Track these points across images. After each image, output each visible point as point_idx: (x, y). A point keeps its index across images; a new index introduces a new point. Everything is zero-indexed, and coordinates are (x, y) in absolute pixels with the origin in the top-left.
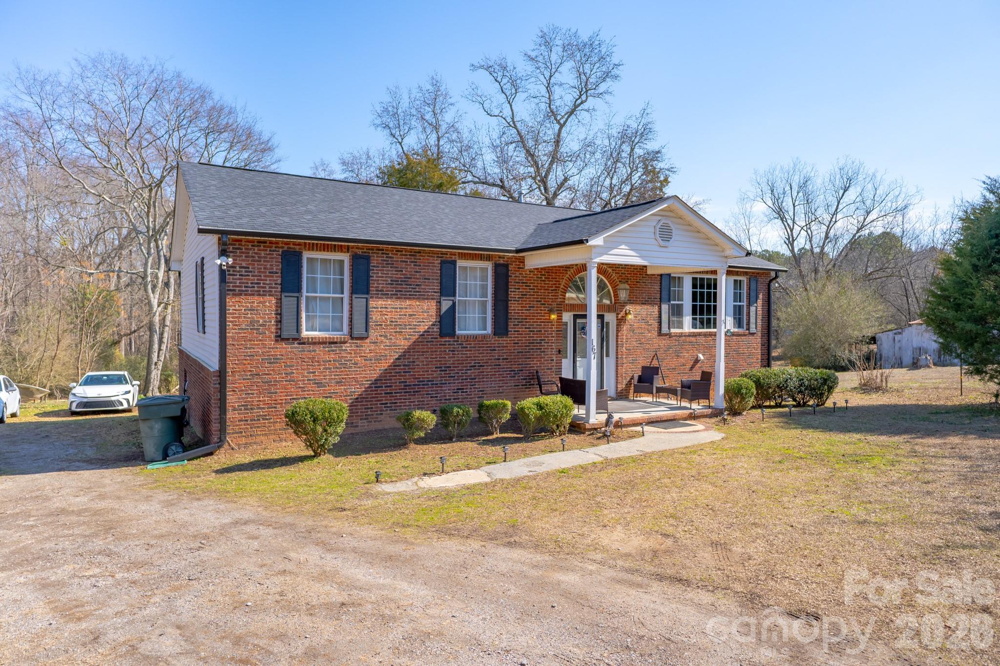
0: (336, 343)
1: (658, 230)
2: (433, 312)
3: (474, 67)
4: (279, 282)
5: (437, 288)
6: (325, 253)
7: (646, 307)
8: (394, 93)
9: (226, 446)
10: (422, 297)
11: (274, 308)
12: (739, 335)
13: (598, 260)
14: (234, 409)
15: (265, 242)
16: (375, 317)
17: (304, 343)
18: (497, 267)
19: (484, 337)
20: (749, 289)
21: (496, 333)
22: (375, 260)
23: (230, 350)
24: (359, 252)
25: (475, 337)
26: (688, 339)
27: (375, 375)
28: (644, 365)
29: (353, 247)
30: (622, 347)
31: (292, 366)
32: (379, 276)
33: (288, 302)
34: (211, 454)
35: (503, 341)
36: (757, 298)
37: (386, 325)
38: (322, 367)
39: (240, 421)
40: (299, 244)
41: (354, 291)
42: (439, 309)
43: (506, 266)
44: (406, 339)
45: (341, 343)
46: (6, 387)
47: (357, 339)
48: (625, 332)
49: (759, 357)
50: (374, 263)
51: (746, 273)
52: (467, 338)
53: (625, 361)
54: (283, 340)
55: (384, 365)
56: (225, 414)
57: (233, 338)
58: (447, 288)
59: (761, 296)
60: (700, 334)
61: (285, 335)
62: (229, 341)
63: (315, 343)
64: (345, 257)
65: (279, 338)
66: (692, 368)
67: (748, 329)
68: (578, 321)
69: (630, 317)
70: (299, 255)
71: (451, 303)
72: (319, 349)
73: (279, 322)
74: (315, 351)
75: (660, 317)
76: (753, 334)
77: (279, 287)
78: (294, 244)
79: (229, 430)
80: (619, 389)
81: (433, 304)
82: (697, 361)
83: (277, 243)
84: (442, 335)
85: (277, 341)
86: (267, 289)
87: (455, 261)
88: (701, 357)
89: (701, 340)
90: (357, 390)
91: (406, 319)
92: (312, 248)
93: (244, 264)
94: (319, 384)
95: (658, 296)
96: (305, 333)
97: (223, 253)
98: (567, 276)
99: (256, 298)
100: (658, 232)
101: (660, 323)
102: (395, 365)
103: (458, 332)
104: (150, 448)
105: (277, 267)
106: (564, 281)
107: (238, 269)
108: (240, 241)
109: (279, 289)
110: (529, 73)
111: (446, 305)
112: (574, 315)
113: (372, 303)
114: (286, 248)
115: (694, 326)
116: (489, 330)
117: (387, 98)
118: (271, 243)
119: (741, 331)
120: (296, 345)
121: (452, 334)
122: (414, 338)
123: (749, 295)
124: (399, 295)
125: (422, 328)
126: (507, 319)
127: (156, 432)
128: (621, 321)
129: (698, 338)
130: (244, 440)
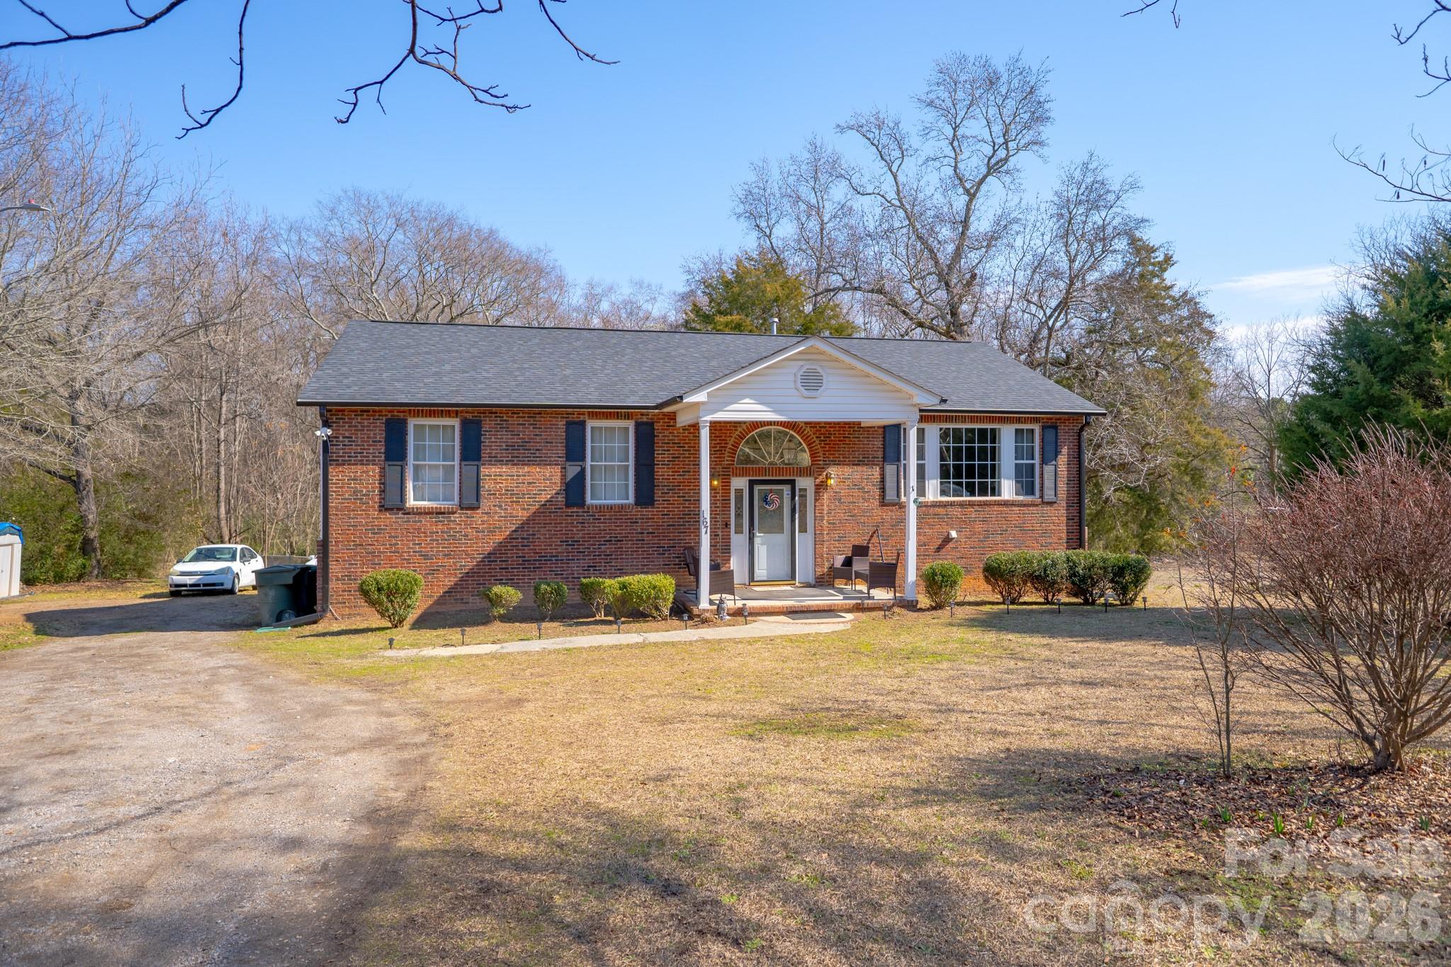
0: (444, 513)
1: (799, 377)
2: (557, 478)
3: (841, 129)
4: (383, 450)
5: (562, 452)
6: (432, 419)
7: (859, 468)
8: (761, 170)
9: (328, 615)
10: (543, 462)
11: (377, 477)
12: (1025, 505)
13: (709, 418)
14: (338, 579)
15: (368, 411)
16: (487, 485)
17: (409, 514)
18: (638, 425)
19: (622, 507)
20: (1043, 440)
21: (638, 502)
22: (487, 425)
23: (332, 519)
24: (469, 416)
25: (611, 507)
26: (931, 510)
27: (488, 549)
28: (856, 543)
29: (462, 412)
30: (822, 520)
31: (397, 537)
32: (492, 441)
33: (393, 471)
34: (315, 622)
35: (647, 512)
36: (1057, 453)
37: (500, 494)
38: (428, 539)
39: (343, 591)
40: (404, 412)
41: (464, 458)
42: (564, 476)
43: (651, 425)
44: (524, 509)
45: (449, 513)
46: (241, 558)
47: (467, 509)
48: (826, 502)
49: (1064, 536)
50: (485, 427)
51: (1036, 420)
52: (600, 508)
53: (826, 538)
54: (387, 510)
55: (499, 537)
56: (327, 583)
57: (336, 508)
58: (575, 451)
59: (1065, 450)
60: (952, 504)
61: (388, 505)
62: (332, 511)
63: (420, 514)
64: (455, 422)
65: (383, 508)
66: (939, 549)
67: (1042, 497)
68: (757, 488)
69: (831, 482)
70: (404, 423)
71: (579, 468)
72: (425, 520)
73: (382, 491)
74: (421, 521)
75: (883, 480)
76: (1051, 503)
77: (383, 455)
78: (398, 412)
79: (333, 599)
80: (818, 574)
81: (558, 469)
82: (948, 539)
83: (380, 411)
84: (568, 505)
85: (380, 511)
86: (371, 458)
87: (584, 422)
88: (954, 534)
89: (956, 511)
90: (468, 564)
91: (524, 488)
92: (417, 414)
93: (347, 434)
94: (426, 557)
95: (880, 454)
96: (411, 502)
97: (326, 424)
98: (737, 433)
99: (359, 467)
100: (799, 381)
101: (883, 489)
102: (511, 538)
103: (589, 501)
104: (265, 614)
105: (380, 434)
106: (733, 439)
107: (341, 439)
108: (344, 411)
109: (383, 458)
110: (929, 125)
111: (573, 471)
112: (750, 481)
113: (484, 470)
114: (389, 416)
115: (943, 493)
116: (631, 500)
117: (751, 177)
118: (374, 411)
119: (1029, 498)
120: (400, 515)
121: (581, 503)
122: (533, 509)
123: (1043, 449)
124: (515, 461)
125: (544, 497)
126: (652, 486)
127: (270, 599)
128: (821, 487)
129: (950, 509)
130: (347, 611)
